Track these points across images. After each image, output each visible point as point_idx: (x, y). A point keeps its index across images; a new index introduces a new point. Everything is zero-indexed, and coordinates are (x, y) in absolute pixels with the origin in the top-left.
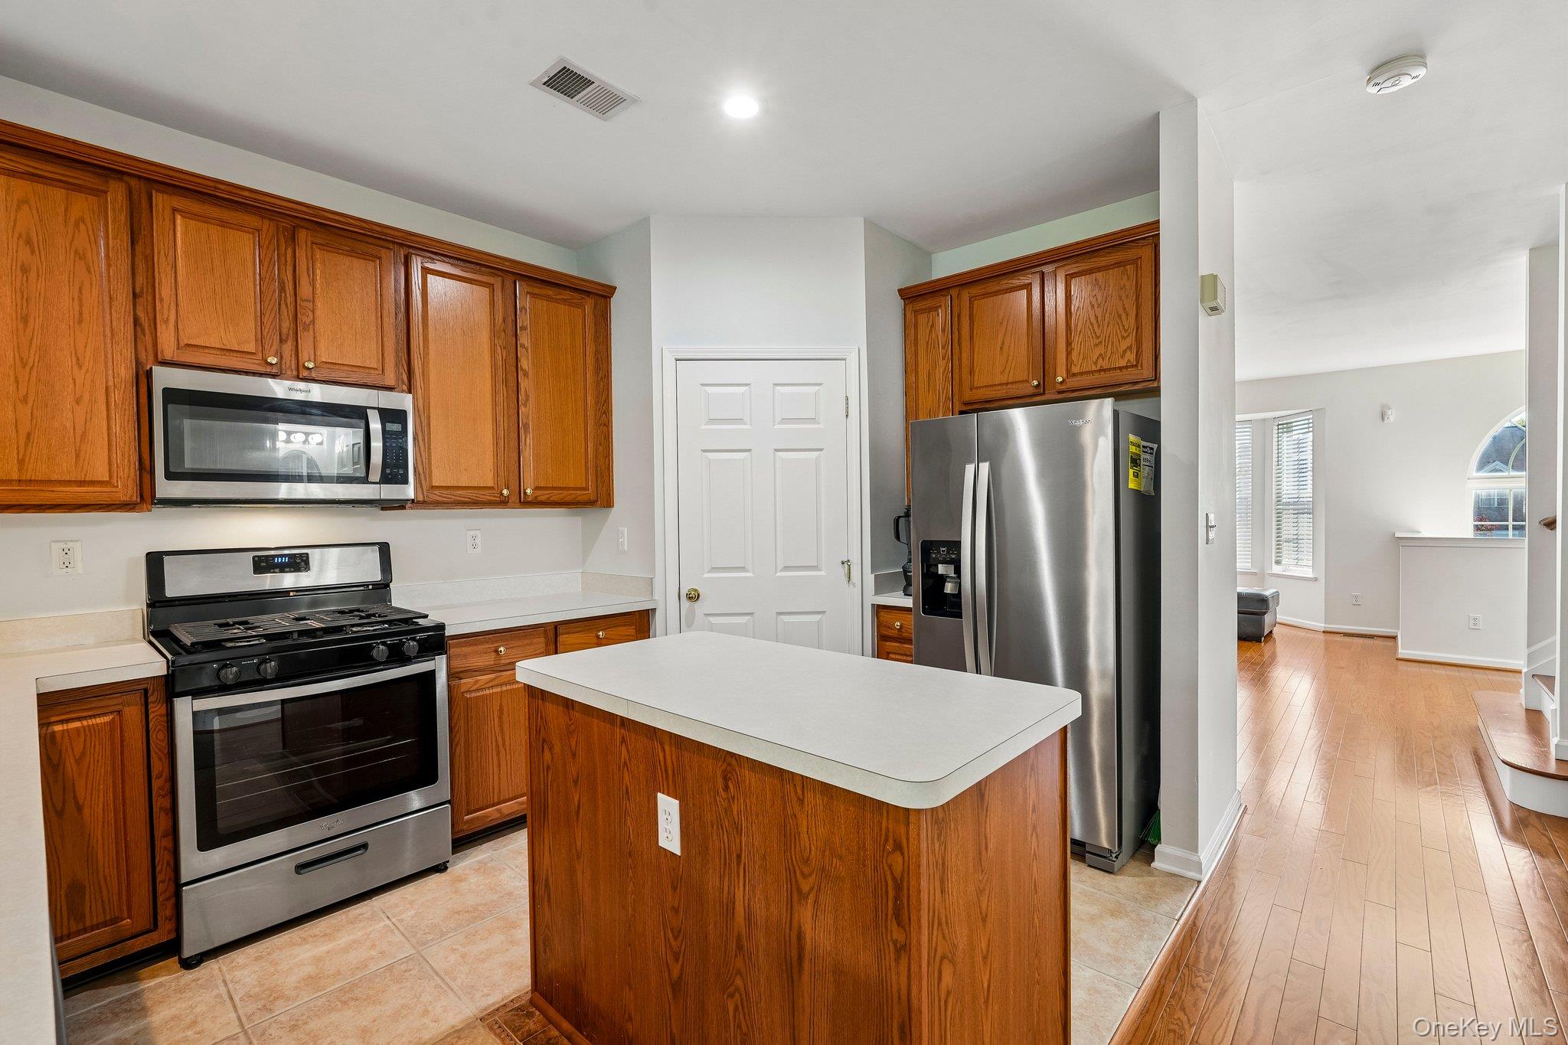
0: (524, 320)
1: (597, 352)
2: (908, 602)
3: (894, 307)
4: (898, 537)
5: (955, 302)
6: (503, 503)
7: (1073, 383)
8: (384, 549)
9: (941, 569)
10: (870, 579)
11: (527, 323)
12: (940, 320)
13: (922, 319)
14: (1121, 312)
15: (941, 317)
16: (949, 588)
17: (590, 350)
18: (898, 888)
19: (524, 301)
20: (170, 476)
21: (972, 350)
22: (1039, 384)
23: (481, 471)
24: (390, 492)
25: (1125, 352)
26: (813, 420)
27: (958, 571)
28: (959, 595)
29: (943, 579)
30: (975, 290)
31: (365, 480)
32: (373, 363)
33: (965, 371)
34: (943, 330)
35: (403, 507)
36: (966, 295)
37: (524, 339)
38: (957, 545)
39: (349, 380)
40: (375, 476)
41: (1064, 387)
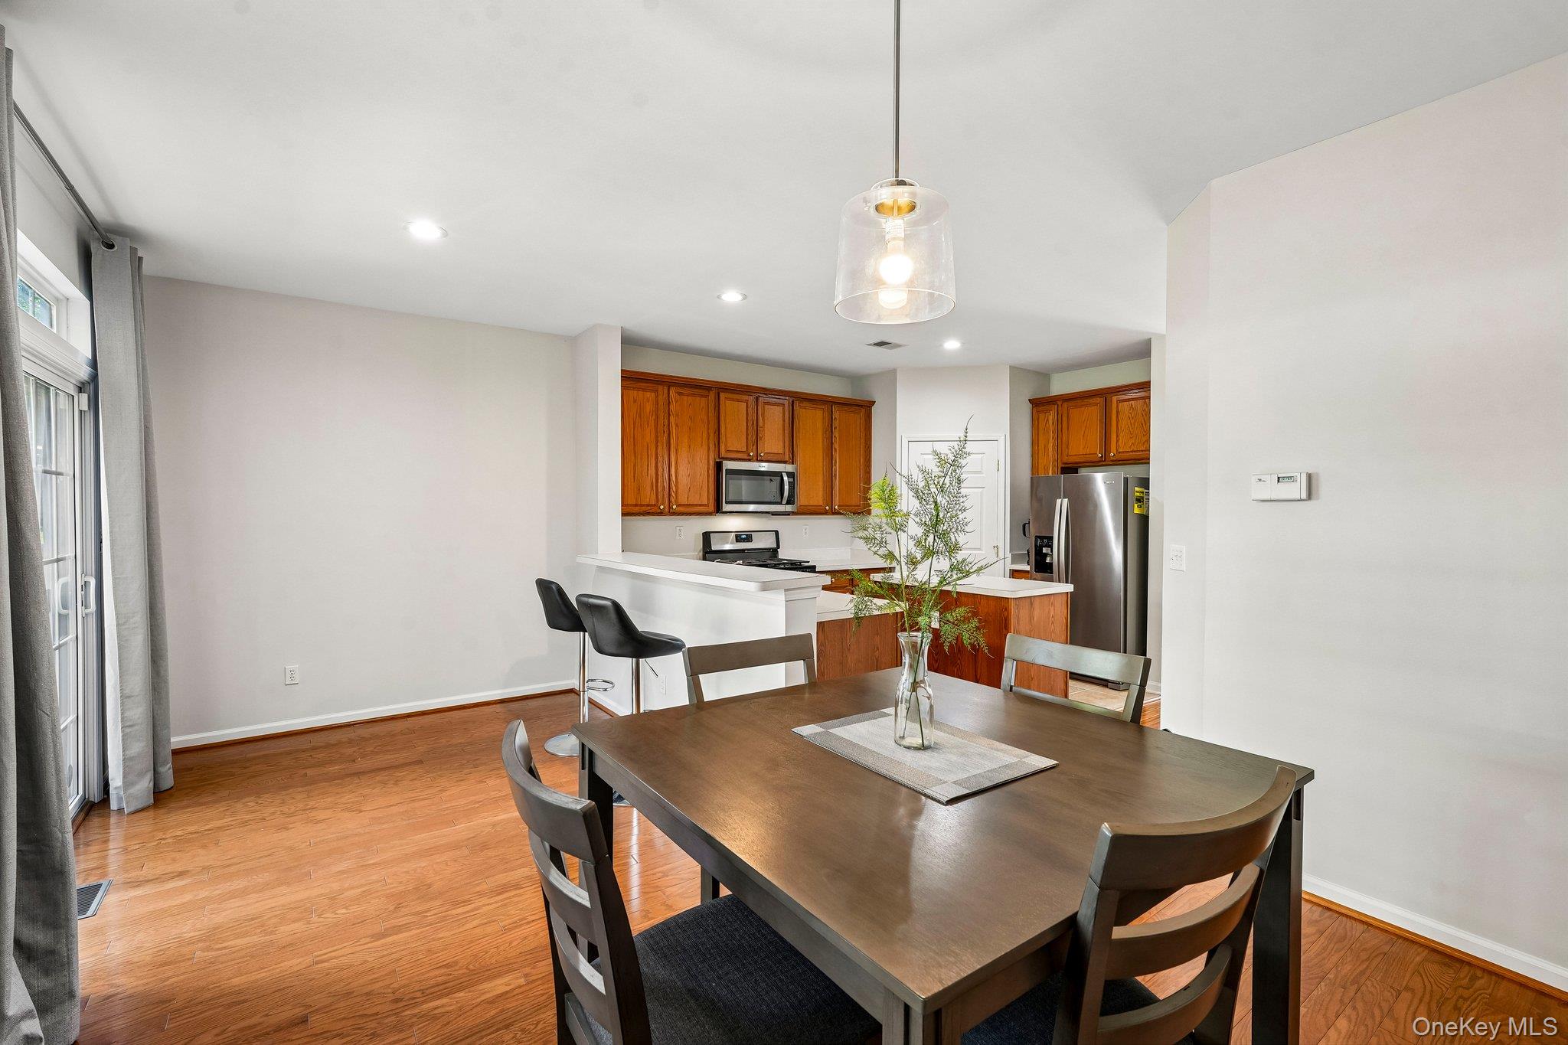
0: (836, 423)
1: (866, 435)
2: (1027, 568)
3: (1026, 409)
4: (1025, 535)
5: (1060, 409)
6: (825, 513)
7: (1119, 457)
8: (777, 533)
9: (1045, 550)
10: (1009, 555)
11: (837, 425)
12: (1051, 418)
13: (1042, 416)
14: (1143, 422)
15: (1052, 416)
16: (1048, 560)
17: (863, 435)
18: (1006, 621)
19: (836, 415)
20: (727, 503)
21: (1068, 434)
22: (1102, 456)
23: (817, 499)
24: (789, 508)
25: (1144, 443)
26: (980, 472)
27: (1052, 551)
28: (1052, 564)
29: (1046, 555)
30: (1070, 404)
31: (781, 503)
32: (781, 451)
33: (1064, 446)
34: (1053, 423)
35: (789, 515)
36: (1065, 405)
37: (836, 434)
38: (1051, 539)
39: (774, 460)
40: (784, 502)
41: (1114, 458)
